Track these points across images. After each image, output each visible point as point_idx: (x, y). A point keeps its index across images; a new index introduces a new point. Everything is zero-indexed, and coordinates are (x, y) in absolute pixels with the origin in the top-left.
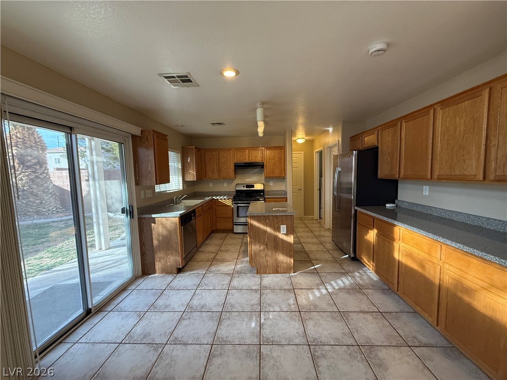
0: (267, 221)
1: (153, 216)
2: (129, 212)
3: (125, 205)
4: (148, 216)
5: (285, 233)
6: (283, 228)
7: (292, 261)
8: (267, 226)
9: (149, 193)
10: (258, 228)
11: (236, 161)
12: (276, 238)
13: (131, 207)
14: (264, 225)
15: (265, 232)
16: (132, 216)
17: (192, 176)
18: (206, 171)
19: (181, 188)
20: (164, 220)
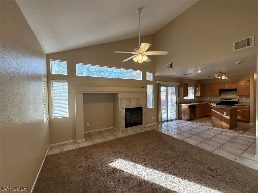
0: (218, 110)
1: (182, 105)
2: (176, 103)
3: (176, 101)
4: (181, 104)
5: (226, 115)
6: (225, 113)
7: (229, 125)
8: (218, 112)
9: (182, 99)
10: (214, 112)
11: (220, 88)
12: (222, 117)
13: (177, 102)
14: (217, 111)
15: (218, 114)
16: (177, 104)
17: (198, 94)
18: (205, 93)
19: (194, 98)
20: (184, 106)
